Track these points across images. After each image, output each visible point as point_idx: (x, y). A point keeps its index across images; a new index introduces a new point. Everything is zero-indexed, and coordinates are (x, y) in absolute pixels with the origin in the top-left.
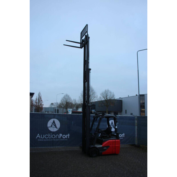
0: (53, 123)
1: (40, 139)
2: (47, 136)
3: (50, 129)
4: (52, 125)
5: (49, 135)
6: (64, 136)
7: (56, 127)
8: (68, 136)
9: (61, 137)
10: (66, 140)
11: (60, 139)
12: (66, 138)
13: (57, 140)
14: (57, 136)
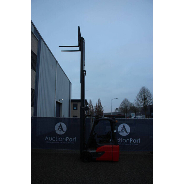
0: (59, 127)
1: (48, 141)
2: (54, 139)
3: (57, 132)
4: (59, 129)
5: (56, 138)
6: (71, 140)
7: (63, 131)
8: (74, 140)
9: (67, 140)
10: (72, 143)
11: (67, 142)
12: (72, 142)
13: (63, 143)
14: (64, 139)
